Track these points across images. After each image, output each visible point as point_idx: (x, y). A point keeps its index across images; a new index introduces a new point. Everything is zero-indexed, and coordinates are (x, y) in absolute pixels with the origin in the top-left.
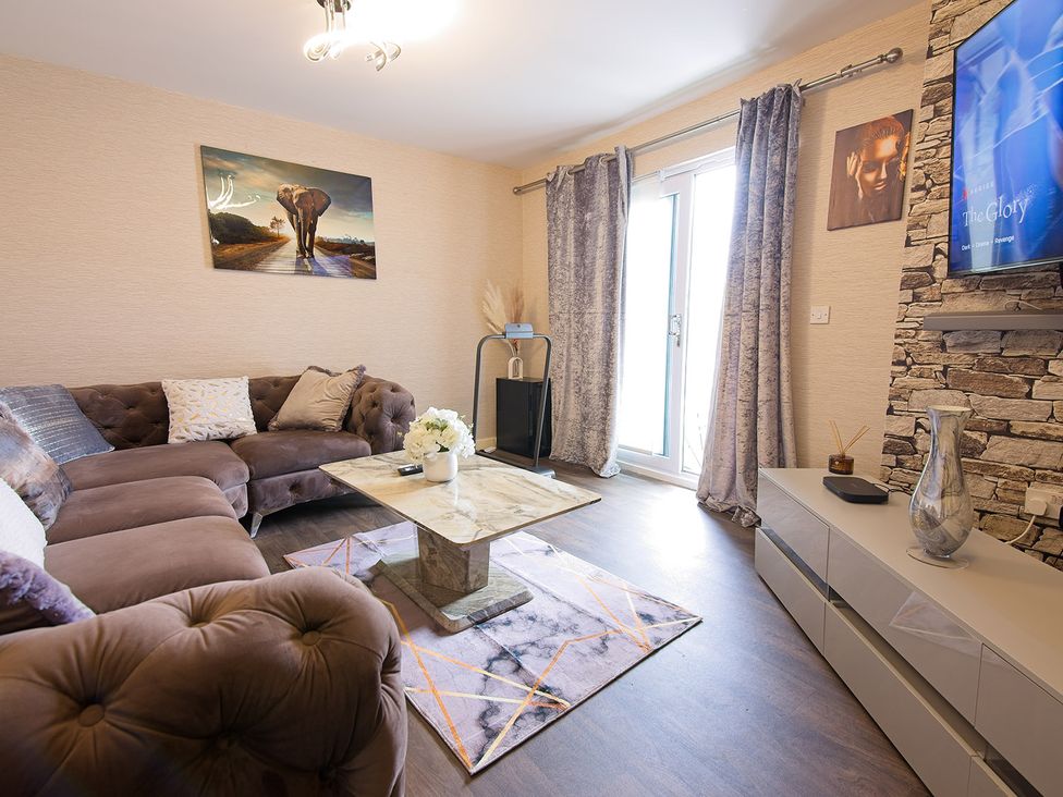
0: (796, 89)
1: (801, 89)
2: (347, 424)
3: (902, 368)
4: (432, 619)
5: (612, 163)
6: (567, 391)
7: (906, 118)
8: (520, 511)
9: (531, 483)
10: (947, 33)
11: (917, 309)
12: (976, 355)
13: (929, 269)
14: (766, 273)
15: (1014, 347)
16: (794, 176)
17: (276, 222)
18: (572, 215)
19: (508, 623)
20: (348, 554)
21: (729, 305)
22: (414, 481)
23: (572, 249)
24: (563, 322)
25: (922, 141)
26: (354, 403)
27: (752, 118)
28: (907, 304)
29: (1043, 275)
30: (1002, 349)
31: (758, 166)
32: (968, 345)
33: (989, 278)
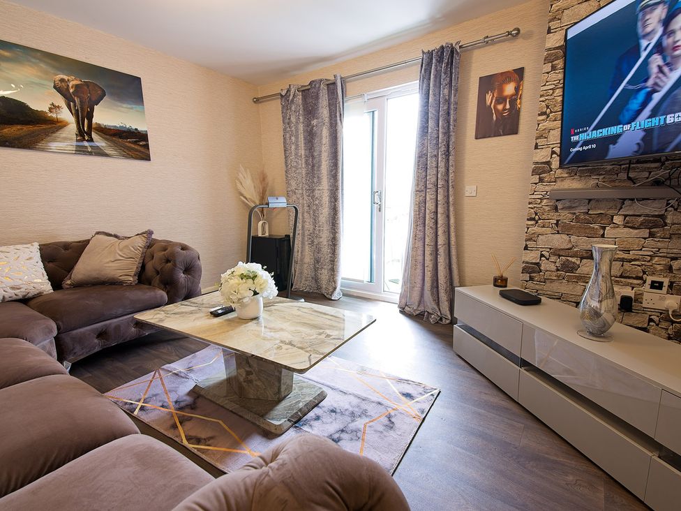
0: (457, 47)
1: (460, 47)
2: (143, 277)
3: (533, 222)
4: (259, 426)
5: (331, 86)
6: (303, 243)
7: (520, 72)
8: (328, 336)
9: (321, 313)
10: (559, 19)
11: (541, 187)
12: (575, 213)
13: (548, 163)
14: (442, 164)
15: (595, 208)
16: (456, 103)
17: (54, 107)
18: (301, 121)
19: (318, 418)
20: (163, 384)
21: (418, 185)
22: (229, 320)
23: (303, 145)
24: (298, 196)
25: (545, 85)
26: (146, 261)
27: (430, 64)
28: (536, 184)
29: (611, 167)
30: (589, 210)
31: (434, 95)
32: (570, 208)
33: (582, 168)
